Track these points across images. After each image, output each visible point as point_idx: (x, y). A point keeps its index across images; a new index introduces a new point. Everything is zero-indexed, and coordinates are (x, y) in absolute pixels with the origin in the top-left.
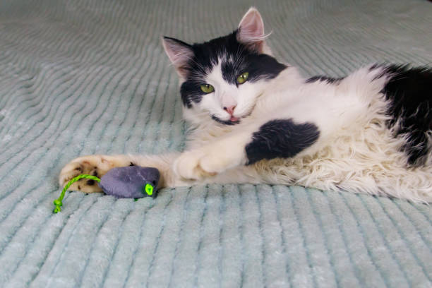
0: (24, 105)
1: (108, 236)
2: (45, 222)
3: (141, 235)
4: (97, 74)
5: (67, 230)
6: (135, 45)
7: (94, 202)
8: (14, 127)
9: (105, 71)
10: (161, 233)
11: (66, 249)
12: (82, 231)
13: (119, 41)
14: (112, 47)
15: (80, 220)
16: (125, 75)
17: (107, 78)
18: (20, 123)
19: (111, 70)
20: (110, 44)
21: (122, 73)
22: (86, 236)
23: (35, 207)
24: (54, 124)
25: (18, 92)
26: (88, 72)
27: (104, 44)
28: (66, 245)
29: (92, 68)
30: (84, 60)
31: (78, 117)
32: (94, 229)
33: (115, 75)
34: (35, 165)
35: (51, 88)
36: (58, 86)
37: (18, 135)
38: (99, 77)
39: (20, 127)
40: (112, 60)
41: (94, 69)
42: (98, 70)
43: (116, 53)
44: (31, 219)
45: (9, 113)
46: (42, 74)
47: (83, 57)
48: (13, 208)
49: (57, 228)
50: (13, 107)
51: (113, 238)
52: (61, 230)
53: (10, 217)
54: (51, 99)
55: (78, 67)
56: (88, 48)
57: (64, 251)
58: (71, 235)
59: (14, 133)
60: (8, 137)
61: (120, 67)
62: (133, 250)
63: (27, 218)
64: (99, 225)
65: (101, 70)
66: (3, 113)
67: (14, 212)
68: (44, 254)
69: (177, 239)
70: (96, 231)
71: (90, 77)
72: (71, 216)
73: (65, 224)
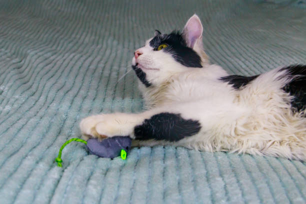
0: (18, 83)
1: (95, 186)
2: (46, 174)
3: (119, 186)
4: (71, 60)
5: (63, 181)
6: (97, 38)
7: (81, 160)
8: (12, 100)
9: (76, 57)
10: (133, 185)
11: (66, 196)
12: (76, 182)
13: (84, 34)
14: (80, 38)
15: (73, 174)
16: (92, 61)
17: (79, 63)
18: (17, 97)
19: (82, 56)
20: (78, 36)
21: (90, 59)
22: (79, 186)
23: (37, 163)
24: (42, 99)
25: (13, 72)
26: (64, 58)
27: (73, 36)
28: (65, 193)
29: (67, 55)
30: (59, 48)
31: (61, 93)
32: (84, 181)
33: (85, 61)
34: (32, 131)
35: (38, 70)
36: (43, 68)
37: (16, 106)
38: (73, 62)
39: (17, 100)
40: (80, 49)
41: (69, 56)
42: (71, 56)
43: (83, 43)
44: (35, 171)
45: (7, 88)
46: (28, 58)
47: (58, 45)
48: (21, 163)
49: (56, 179)
50: (10, 84)
51: (99, 188)
52: (59, 181)
53: (20, 170)
54: (38, 78)
55: (55, 53)
56: (62, 39)
57: (63, 197)
58: (68, 185)
59: (13, 105)
60: (8, 108)
61: (88, 54)
62: (114, 197)
63: (32, 170)
64: (87, 178)
65: (74, 56)
66: (2, 88)
67: (22, 166)
68: (48, 199)
69: (147, 190)
71: (66, 62)
72: (66, 170)
73: (61, 176)
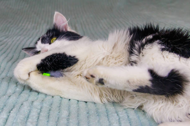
1: (32, 123)
3: (48, 121)
4: (18, 41)
5: (10, 120)
6: (36, 25)
9: (21, 39)
10: (58, 120)
12: (19, 121)
13: (28, 23)
14: (24, 26)
15: (17, 114)
16: (32, 41)
17: (23, 43)
19: (25, 38)
20: (23, 25)
21: (31, 39)
22: (21, 123)
26: (14, 40)
27: (20, 25)
29: (15, 38)
30: (10, 33)
32: (24, 119)
33: (27, 41)
38: (19, 42)
40: (25, 33)
41: (16, 38)
42: (18, 38)
43: (26, 29)
47: (9, 32)
51: (34, 124)
52: (7, 120)
55: (8, 37)
56: (12, 27)
58: (13, 123)
61: (30, 36)
64: (27, 116)
65: (20, 38)
70: (25, 120)
71: (14, 42)
72: (11, 112)
73: (8, 116)
